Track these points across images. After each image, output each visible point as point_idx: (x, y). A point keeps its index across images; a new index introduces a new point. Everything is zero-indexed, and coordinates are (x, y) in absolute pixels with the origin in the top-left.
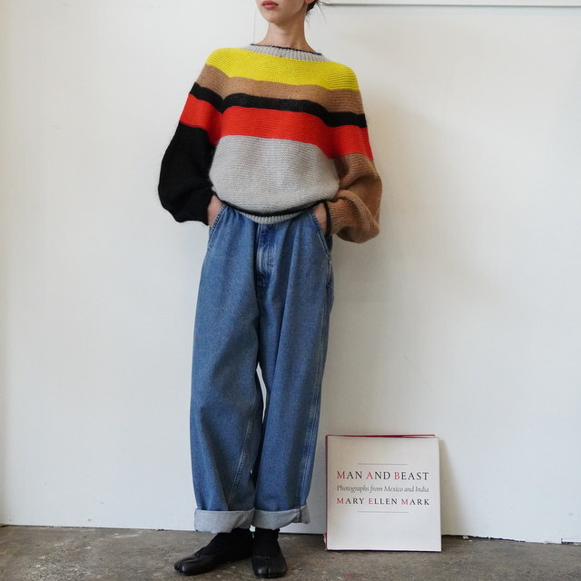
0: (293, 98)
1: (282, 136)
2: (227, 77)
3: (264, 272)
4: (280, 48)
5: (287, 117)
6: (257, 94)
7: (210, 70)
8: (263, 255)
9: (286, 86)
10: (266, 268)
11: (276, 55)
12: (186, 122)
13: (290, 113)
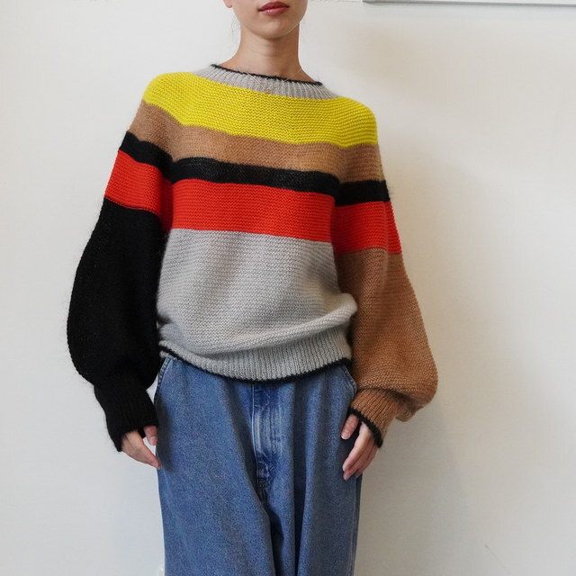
0: (294, 168)
1: (278, 231)
2: (179, 124)
3: (266, 451)
4: (263, 76)
5: (286, 199)
6: (234, 159)
7: (150, 112)
8: (262, 424)
9: (279, 146)
10: (269, 444)
11: (260, 89)
12: (117, 198)
13: (290, 193)
